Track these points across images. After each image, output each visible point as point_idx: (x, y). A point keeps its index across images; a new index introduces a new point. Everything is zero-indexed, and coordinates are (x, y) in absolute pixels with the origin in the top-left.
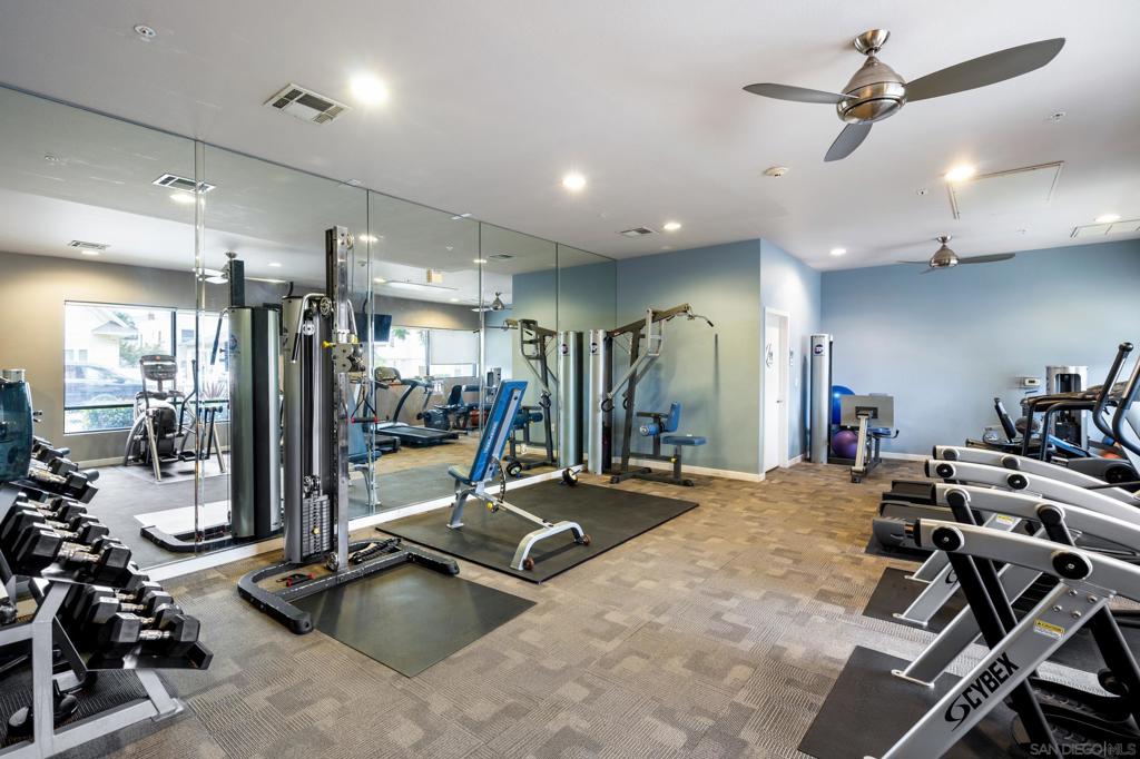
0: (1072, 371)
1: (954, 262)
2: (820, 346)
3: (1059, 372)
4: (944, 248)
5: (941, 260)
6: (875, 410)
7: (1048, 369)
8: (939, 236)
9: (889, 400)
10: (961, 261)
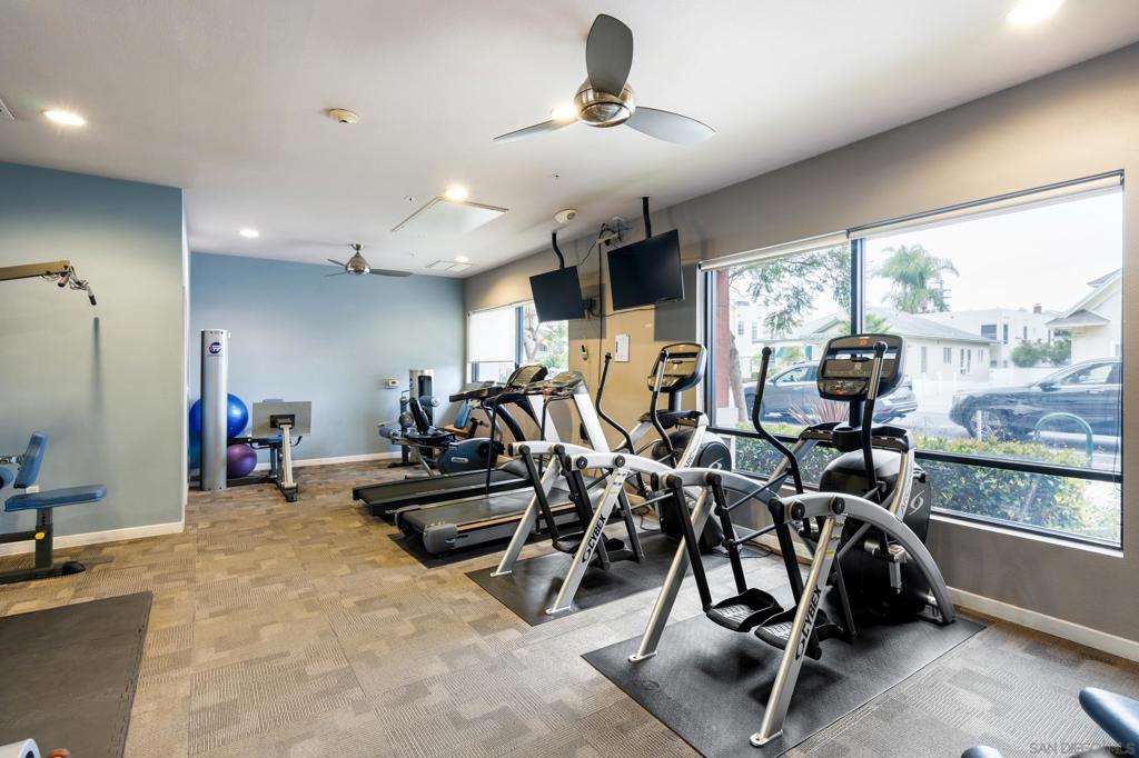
0: (427, 373)
1: (367, 270)
2: (218, 344)
3: (419, 374)
4: (357, 256)
5: (357, 265)
6: (292, 417)
7: (411, 372)
8: (355, 243)
9: (307, 405)
10: (372, 272)
